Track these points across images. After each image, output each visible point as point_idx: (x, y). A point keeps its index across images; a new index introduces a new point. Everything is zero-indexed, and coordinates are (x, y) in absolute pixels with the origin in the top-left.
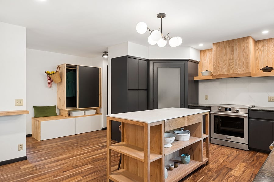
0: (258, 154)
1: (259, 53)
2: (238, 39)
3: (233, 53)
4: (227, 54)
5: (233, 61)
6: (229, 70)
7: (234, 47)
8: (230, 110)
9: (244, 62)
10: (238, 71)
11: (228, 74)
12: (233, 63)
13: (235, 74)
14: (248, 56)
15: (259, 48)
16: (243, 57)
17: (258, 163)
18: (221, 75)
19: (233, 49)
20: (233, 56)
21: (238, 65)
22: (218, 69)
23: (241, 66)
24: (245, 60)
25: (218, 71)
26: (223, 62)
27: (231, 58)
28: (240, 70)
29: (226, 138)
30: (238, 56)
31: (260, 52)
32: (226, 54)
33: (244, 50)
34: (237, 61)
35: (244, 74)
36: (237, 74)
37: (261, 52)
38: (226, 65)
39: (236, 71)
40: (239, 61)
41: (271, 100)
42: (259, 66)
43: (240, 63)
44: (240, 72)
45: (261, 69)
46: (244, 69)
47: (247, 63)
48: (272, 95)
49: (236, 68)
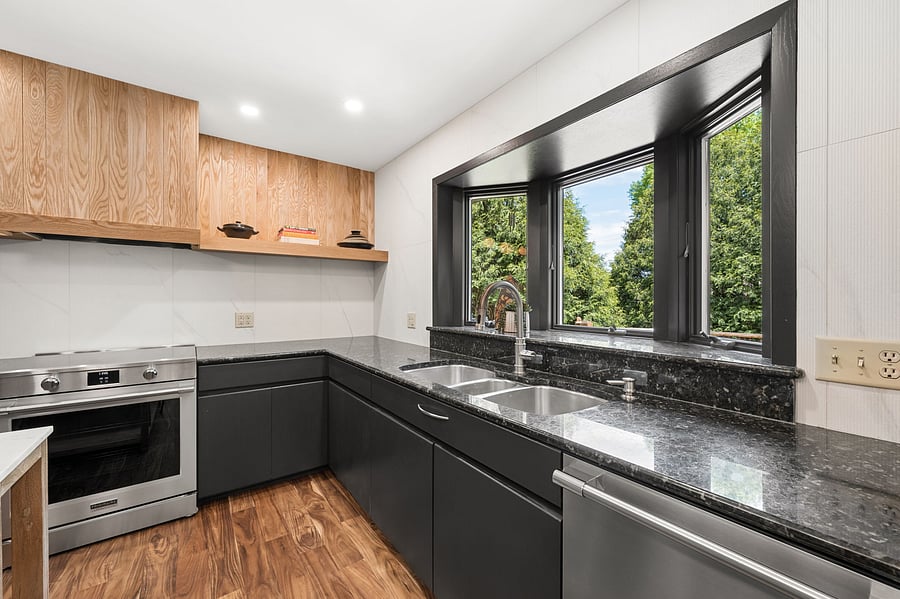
0: (235, 507)
1: (207, 175)
2: (145, 90)
3: (125, 140)
4: (93, 134)
5: (123, 173)
6: (101, 204)
7: (129, 118)
8: (113, 377)
9: (172, 187)
10: (146, 217)
11: (95, 222)
12: (123, 178)
13: (134, 226)
14: (187, 168)
15: (207, 160)
16: (167, 170)
17: (264, 552)
18: (57, 220)
19: (125, 123)
20: (124, 150)
21: (145, 193)
22: (33, 190)
23: (160, 198)
24: (178, 181)
25: (37, 197)
26: (66, 161)
27: (114, 157)
28: (156, 217)
29: (93, 507)
30: (149, 157)
31: (212, 174)
32: (85, 132)
33: (172, 144)
34: (143, 176)
35: (171, 231)
36: (140, 226)
37: (215, 174)
38: (83, 182)
39: (137, 214)
40: (152, 180)
41: (244, 322)
42: (208, 217)
43: (155, 189)
44: (156, 221)
45: (221, 227)
46: (172, 214)
47: (186, 194)
48: (245, 308)
49: (140, 201)
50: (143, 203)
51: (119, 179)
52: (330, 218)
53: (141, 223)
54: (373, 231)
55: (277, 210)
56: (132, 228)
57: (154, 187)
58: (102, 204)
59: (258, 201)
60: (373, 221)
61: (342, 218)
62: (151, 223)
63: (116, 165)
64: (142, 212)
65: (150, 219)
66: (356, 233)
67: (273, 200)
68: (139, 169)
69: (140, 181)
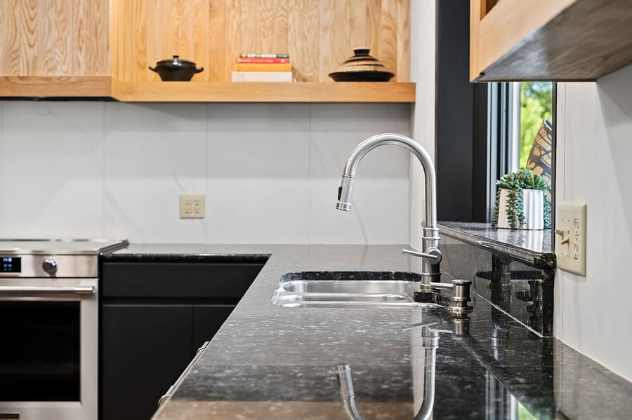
5: (33, 13)
9: (81, 23)
10: (55, 66)
11: (7, 78)
12: (33, 19)
13: (43, 79)
21: (55, 34)
23: (68, 41)
24: (87, 14)
28: (65, 64)
34: (52, 15)
35: (80, 81)
36: (49, 78)
39: (47, 63)
40: (62, 17)
41: (192, 210)
42: (145, 52)
43: (64, 28)
44: (65, 69)
45: (154, 66)
46: (81, 58)
47: (96, 28)
48: (194, 187)
49: (48, 47)
50: (51, 49)
51: (29, 21)
52: (325, 29)
53: (50, 74)
54: (407, 44)
55: (239, 27)
56: (42, 82)
57: (63, 25)
58: (14, 56)
59: (211, 17)
60: (407, 24)
61: (348, 27)
62: (59, 73)
63: (27, 5)
64: (51, 59)
65: (59, 67)
66: (362, 54)
67: (233, 12)
68: (47, 6)
69: (49, 20)
